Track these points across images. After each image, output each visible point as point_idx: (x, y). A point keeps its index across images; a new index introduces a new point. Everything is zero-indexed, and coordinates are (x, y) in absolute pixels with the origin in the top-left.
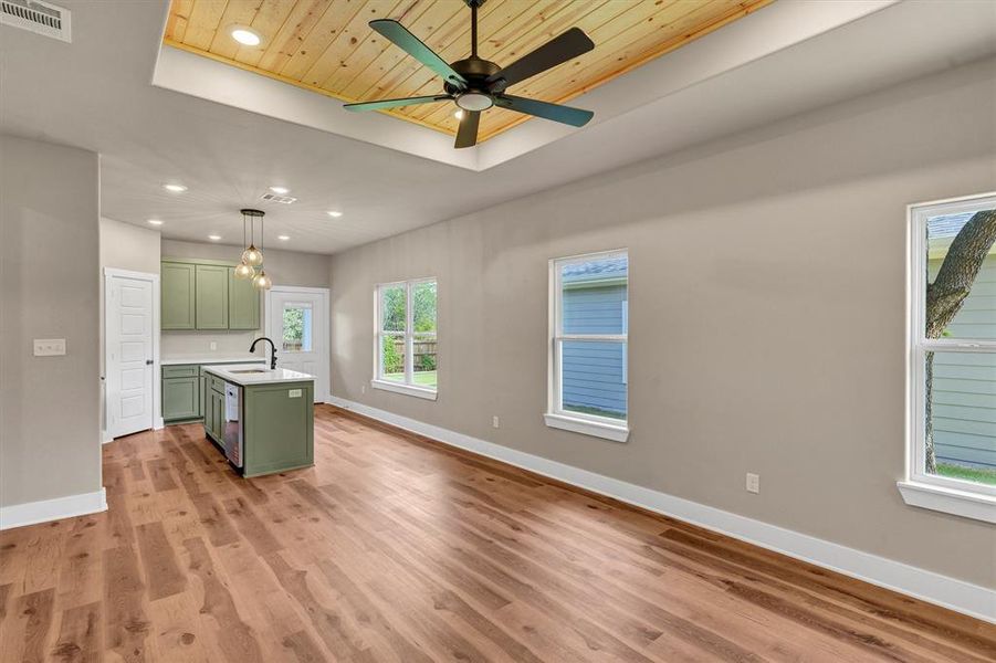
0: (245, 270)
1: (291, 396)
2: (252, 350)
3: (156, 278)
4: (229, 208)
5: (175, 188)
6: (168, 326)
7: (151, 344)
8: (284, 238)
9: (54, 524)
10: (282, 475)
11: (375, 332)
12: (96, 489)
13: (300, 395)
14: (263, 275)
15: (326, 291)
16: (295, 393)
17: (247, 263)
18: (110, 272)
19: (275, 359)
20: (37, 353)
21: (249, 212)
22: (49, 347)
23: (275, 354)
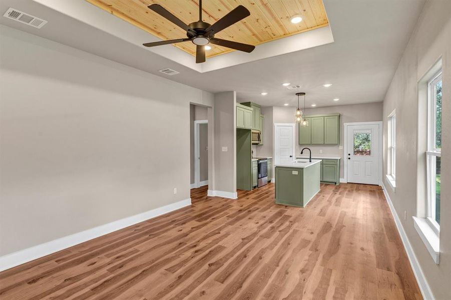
0: (298, 119)
1: (292, 173)
2: (302, 153)
3: (294, 125)
5: (264, 94)
6: (300, 143)
7: (292, 150)
8: (336, 100)
10: (286, 207)
11: (389, 146)
13: (297, 174)
14: (305, 120)
15: (380, 123)
16: (295, 173)
17: (298, 116)
18: (276, 124)
19: (349, 158)
20: (223, 151)
21: (298, 94)
22: (225, 149)
23: (349, 157)
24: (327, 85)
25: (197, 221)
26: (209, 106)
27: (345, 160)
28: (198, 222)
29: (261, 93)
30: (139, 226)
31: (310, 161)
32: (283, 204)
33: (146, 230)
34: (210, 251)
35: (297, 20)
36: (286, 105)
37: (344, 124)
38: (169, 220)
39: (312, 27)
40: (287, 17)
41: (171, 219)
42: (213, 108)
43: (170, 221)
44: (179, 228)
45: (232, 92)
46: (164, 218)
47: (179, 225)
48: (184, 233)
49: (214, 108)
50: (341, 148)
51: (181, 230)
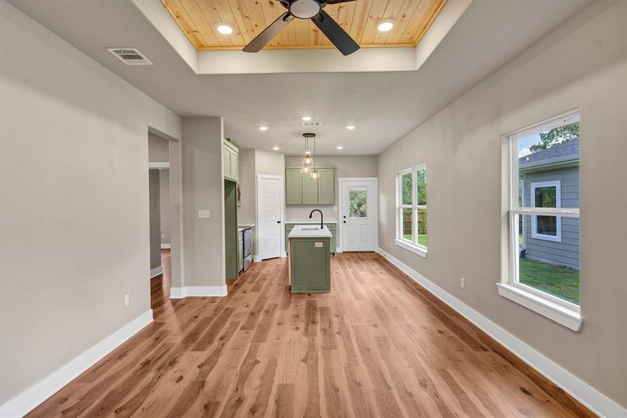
0: (306, 170)
1: (316, 246)
2: (310, 217)
3: (282, 177)
4: (296, 134)
5: (263, 129)
6: (288, 203)
7: (280, 213)
8: (340, 148)
9: (204, 298)
10: (309, 295)
11: (397, 206)
12: (221, 285)
13: (322, 246)
14: (315, 172)
15: (376, 179)
16: (319, 245)
17: (306, 165)
18: (259, 176)
19: (345, 222)
20: (200, 217)
21: (306, 135)
22: (204, 214)
23: (345, 220)
24: (351, 128)
25: (196, 349)
26: (176, 137)
27: (341, 224)
28: (198, 353)
29: (258, 127)
30: (66, 399)
31: (322, 228)
32: (303, 291)
33: (97, 402)
34: (277, 401)
35: (386, 27)
36: (276, 148)
37: (339, 179)
38: (133, 364)
39: (390, 44)
40: (379, 18)
41: (137, 360)
42: (180, 141)
43: (138, 366)
44: (171, 374)
45: (218, 119)
46: (115, 361)
47: (167, 369)
48: (193, 383)
49: (183, 142)
50: (335, 209)
51: (181, 378)
